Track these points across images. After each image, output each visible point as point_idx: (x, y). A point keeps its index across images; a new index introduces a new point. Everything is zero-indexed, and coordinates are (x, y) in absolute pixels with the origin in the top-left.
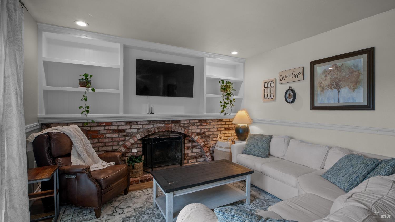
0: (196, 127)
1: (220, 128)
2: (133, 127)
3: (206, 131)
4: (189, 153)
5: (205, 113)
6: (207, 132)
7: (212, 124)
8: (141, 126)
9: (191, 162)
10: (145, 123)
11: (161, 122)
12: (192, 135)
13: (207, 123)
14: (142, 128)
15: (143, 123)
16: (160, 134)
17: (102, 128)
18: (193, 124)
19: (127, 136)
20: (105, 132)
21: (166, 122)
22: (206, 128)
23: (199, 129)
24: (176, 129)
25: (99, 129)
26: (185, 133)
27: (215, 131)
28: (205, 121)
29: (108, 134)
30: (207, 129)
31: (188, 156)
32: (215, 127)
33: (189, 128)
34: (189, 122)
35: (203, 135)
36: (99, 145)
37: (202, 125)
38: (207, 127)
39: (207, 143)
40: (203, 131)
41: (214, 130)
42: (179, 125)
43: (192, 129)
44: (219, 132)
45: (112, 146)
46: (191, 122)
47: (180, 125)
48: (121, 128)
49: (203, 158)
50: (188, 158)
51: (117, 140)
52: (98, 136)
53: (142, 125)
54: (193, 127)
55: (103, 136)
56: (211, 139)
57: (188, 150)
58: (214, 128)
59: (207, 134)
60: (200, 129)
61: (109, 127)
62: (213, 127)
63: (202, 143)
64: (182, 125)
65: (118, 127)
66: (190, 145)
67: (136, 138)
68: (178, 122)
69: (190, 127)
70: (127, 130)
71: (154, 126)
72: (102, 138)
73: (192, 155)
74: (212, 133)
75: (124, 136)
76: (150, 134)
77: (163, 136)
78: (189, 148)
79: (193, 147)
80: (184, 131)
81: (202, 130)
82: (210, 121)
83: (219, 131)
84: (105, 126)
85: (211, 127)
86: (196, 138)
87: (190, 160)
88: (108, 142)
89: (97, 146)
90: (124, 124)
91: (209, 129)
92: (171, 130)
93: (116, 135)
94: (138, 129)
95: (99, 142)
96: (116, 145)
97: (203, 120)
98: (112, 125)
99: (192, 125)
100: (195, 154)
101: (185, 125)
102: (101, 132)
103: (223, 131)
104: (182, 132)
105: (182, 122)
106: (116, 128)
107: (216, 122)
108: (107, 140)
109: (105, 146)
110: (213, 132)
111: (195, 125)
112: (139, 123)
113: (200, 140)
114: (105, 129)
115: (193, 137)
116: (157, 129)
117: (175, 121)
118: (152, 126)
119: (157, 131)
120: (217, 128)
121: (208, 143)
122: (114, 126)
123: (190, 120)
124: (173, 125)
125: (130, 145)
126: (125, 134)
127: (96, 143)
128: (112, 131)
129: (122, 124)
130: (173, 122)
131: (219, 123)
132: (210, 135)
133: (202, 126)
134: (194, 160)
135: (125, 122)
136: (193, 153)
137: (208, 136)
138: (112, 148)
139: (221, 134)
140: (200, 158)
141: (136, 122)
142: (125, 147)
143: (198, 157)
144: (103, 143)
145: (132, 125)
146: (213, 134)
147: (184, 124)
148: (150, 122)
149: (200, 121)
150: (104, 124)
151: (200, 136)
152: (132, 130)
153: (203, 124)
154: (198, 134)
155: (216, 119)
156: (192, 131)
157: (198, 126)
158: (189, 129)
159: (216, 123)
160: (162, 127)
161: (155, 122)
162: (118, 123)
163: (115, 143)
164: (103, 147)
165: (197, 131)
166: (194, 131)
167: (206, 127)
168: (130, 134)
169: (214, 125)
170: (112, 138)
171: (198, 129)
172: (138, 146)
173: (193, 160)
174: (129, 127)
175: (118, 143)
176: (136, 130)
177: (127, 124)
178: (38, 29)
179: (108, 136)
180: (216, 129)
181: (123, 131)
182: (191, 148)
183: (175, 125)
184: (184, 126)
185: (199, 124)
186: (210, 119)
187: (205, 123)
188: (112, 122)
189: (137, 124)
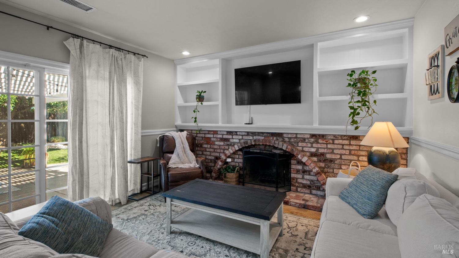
0: (309, 145)
1: (356, 150)
2: (234, 137)
3: (328, 151)
4: (298, 178)
5: (316, 125)
6: (329, 153)
7: (336, 142)
8: (241, 137)
9: (301, 191)
10: (244, 134)
11: (259, 134)
12: (298, 154)
13: (327, 140)
14: (242, 139)
15: (242, 134)
16: (260, 147)
17: (212, 136)
18: (304, 140)
19: (231, 145)
20: (215, 139)
21: (265, 135)
22: (327, 148)
23: (314, 148)
24: (276, 144)
25: (210, 137)
26: (287, 150)
27: (345, 154)
28: (323, 136)
29: (217, 141)
30: (330, 149)
31: (297, 182)
32: (345, 147)
33: (298, 144)
34: (295, 136)
35: (322, 158)
36: (211, 150)
37: (319, 143)
38: (329, 146)
39: (329, 170)
40: (321, 151)
41: (343, 152)
42: (282, 139)
43: (303, 147)
44: (356, 158)
45: (220, 153)
46: (298, 136)
47: (284, 139)
48: (225, 137)
49: (321, 191)
50: (297, 184)
51: (223, 147)
52: (210, 142)
53: (242, 135)
54: (304, 144)
55: (213, 143)
56: (336, 166)
57: (296, 173)
58: (343, 149)
59: (328, 156)
60: (316, 147)
61: (217, 135)
62: (341, 147)
63: (314, 168)
64: (287, 139)
65: (223, 136)
66: (300, 167)
67: (234, 148)
68: (280, 135)
69: (300, 143)
70: (231, 139)
71: (253, 137)
72: (213, 145)
73: (303, 182)
74: (339, 157)
75: (228, 145)
76: (246, 145)
77: (264, 150)
78: (298, 171)
79: (304, 172)
80: (287, 148)
81: (319, 149)
82: (332, 138)
83: (353, 155)
84: (213, 134)
85: (336, 146)
86: (304, 160)
87: (301, 189)
88: (217, 149)
89: (209, 151)
90: (226, 134)
91: (333, 149)
92: (269, 145)
93: (222, 143)
94: (239, 139)
95: (210, 148)
96: (222, 153)
97: (319, 135)
98: (217, 134)
99: (301, 141)
100: (308, 183)
101: (291, 140)
102: (212, 139)
103: (363, 156)
104: (284, 148)
105: (285, 135)
106: (220, 136)
107: (344, 139)
108: (216, 147)
109: (214, 152)
110: (341, 155)
111: (307, 141)
112: (238, 133)
113: (311, 163)
114: (213, 137)
115: (299, 157)
116: (254, 141)
117: (275, 133)
118: (251, 138)
119: (253, 143)
120: (350, 150)
121: (331, 170)
122: (219, 135)
123: (296, 134)
124: (275, 138)
125: (229, 154)
126: (229, 143)
127: (209, 148)
128: (219, 139)
129: (225, 134)
130: (273, 134)
131: (352, 141)
132: (336, 159)
133: (319, 145)
134: (307, 190)
135: (227, 131)
136: (305, 180)
137: (331, 161)
138: (220, 155)
139: (358, 160)
140: (316, 190)
141: (236, 132)
142: (226, 155)
143: (312, 187)
144: (213, 149)
145: (233, 135)
146: (341, 158)
147: (290, 138)
148: (248, 134)
149: (313, 136)
150: (212, 133)
151: (315, 159)
152: (235, 141)
153: (320, 141)
154: (313, 155)
155: (345, 136)
156: (303, 149)
157: (312, 143)
158: (298, 146)
159: (346, 142)
160: (259, 140)
161: (254, 134)
162: (221, 132)
163: (221, 150)
164: (214, 153)
165: (311, 151)
166: (306, 149)
167: (327, 146)
168: (233, 144)
169: (343, 145)
170: (220, 145)
171: (312, 147)
172: (240, 157)
173: (304, 189)
174: (230, 137)
175: (224, 151)
176: (238, 141)
177: (229, 134)
178: (175, 64)
179: (217, 143)
180: (348, 151)
181: (227, 140)
182: (301, 172)
183: (278, 139)
184: (289, 141)
185: (312, 140)
186: (333, 135)
187: (324, 141)
188: (217, 131)
189: (237, 135)
